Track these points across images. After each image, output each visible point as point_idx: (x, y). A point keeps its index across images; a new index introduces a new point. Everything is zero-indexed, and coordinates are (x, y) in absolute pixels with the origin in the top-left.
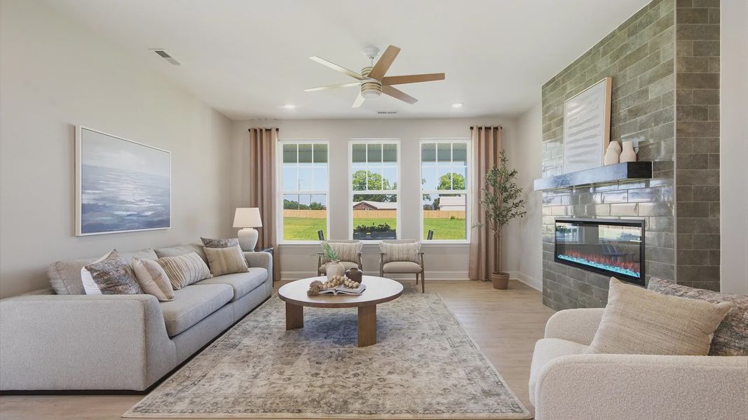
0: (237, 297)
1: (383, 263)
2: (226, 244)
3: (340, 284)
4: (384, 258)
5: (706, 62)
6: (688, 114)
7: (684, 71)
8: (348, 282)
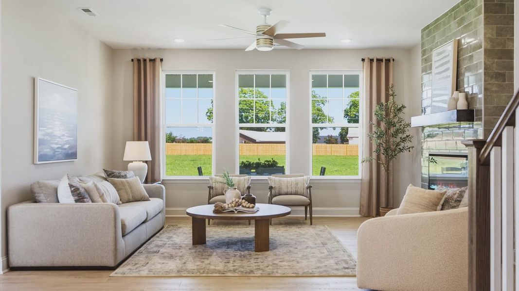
0: (148, 219)
1: (272, 196)
2: (126, 175)
3: (239, 206)
4: (273, 191)
5: (505, 41)
6: (492, 77)
7: (489, 47)
8: (245, 203)
